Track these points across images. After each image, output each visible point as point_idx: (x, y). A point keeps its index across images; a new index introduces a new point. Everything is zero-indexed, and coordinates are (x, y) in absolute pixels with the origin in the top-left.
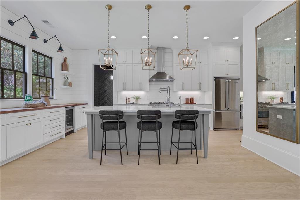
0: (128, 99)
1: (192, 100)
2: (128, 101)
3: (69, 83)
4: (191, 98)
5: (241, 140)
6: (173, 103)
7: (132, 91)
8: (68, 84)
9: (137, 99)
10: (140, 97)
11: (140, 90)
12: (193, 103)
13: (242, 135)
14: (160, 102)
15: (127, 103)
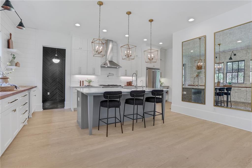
0: (82, 82)
1: (131, 83)
2: (82, 84)
3: (16, 62)
4: (130, 82)
5: (171, 108)
6: (121, 86)
7: (87, 75)
8: (15, 65)
9: (90, 82)
10: (92, 81)
11: (94, 74)
12: (131, 85)
13: (172, 105)
14: (109, 84)
15: (81, 85)
